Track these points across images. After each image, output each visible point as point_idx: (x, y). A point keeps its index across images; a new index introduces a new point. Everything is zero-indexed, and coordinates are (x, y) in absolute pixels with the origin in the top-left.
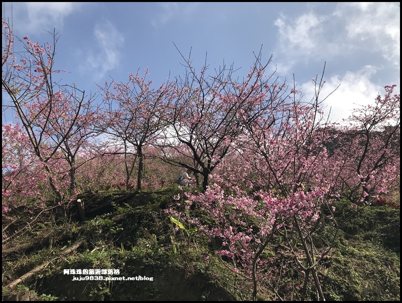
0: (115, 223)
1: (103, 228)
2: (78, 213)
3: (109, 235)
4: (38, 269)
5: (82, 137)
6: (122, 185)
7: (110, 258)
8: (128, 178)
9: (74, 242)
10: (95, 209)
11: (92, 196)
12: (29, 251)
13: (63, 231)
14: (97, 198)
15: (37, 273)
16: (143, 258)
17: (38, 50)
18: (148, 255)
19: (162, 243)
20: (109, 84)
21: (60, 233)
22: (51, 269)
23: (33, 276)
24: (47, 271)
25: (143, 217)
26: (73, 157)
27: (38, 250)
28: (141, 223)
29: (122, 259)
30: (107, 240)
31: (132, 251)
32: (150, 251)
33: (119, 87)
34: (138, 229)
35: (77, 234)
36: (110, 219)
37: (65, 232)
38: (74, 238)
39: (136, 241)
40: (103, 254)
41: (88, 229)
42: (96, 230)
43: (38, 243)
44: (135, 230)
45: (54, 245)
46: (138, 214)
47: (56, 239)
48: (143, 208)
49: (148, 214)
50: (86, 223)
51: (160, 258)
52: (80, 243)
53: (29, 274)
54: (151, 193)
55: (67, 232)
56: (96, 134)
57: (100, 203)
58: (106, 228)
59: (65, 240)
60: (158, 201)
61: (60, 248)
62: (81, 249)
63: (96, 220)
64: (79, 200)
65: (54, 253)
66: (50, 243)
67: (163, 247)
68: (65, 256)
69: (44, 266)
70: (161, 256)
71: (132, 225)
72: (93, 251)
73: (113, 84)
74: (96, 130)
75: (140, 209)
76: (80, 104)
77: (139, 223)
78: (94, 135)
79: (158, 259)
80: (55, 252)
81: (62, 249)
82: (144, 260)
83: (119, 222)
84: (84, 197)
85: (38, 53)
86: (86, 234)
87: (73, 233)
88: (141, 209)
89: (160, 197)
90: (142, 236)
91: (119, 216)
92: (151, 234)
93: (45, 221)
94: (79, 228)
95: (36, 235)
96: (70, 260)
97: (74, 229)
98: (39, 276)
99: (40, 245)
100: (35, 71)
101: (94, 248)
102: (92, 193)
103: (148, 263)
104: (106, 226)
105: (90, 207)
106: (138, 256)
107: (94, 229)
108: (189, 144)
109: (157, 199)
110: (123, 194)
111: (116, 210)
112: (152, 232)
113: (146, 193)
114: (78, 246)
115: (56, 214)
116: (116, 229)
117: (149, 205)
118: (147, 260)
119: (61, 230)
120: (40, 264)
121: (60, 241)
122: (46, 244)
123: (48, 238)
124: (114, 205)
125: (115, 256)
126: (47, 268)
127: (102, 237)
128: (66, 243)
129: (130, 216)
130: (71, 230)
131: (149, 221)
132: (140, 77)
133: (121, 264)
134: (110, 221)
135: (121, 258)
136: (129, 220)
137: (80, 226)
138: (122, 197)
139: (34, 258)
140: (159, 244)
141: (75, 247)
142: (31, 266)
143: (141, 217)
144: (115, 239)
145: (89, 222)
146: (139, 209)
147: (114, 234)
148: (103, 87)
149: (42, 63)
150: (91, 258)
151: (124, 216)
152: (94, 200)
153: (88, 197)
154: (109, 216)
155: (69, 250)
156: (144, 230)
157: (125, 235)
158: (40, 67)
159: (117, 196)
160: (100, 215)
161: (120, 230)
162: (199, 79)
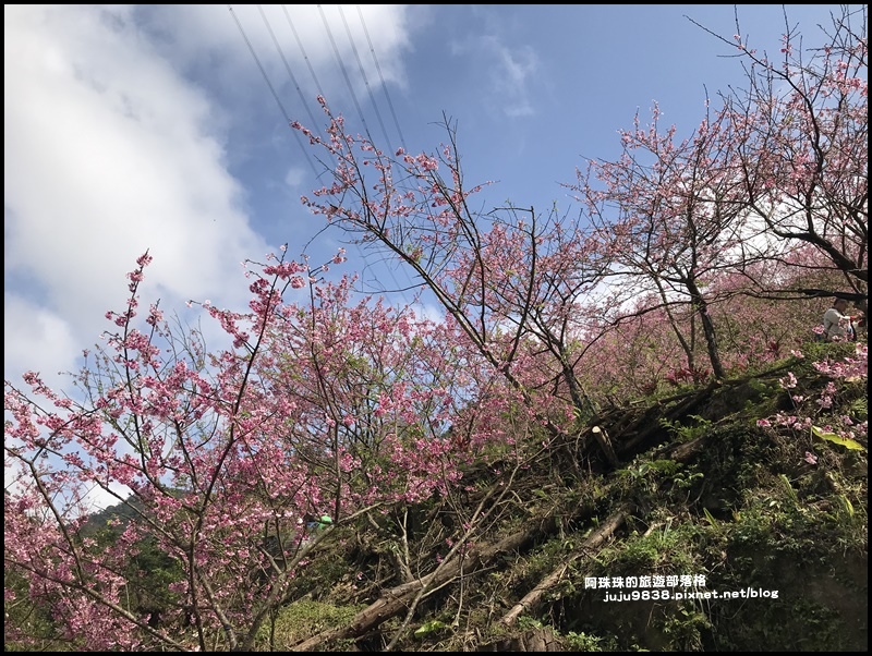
0: (680, 465)
1: (657, 479)
2: (602, 458)
3: (676, 493)
4: (547, 582)
5: (564, 300)
6: (681, 374)
7: (689, 543)
8: (691, 359)
9: (604, 519)
10: (634, 440)
11: (620, 415)
12: (525, 548)
13: (575, 499)
14: (631, 416)
15: (550, 590)
16: (767, 537)
17: (425, 164)
18: (779, 528)
19: (809, 493)
20: (584, 174)
21: (573, 504)
22: (573, 579)
23: (542, 597)
24: (565, 584)
25: (743, 440)
26: (560, 344)
27: (539, 543)
28: (743, 453)
29: (716, 542)
30: (674, 504)
31: (735, 521)
32: (781, 516)
33: (607, 170)
34: (740, 467)
35: (606, 502)
36: (668, 457)
37: (581, 501)
38: (602, 510)
39: (741, 497)
40: (669, 538)
41: (627, 488)
42: (643, 485)
43: (537, 530)
44: (734, 471)
45: (569, 531)
46: (727, 433)
47: (568, 518)
48: (738, 418)
49: (752, 431)
50: (619, 475)
51: (811, 530)
52: (617, 519)
53: (534, 595)
54: (749, 378)
55: (585, 501)
56: (590, 285)
57: (640, 426)
58: (664, 480)
59: (586, 518)
60: (771, 395)
61: (581, 534)
62: (622, 531)
63: (638, 464)
64: (596, 429)
65: (572, 547)
66: (559, 528)
67: (813, 501)
68: (594, 549)
69: (558, 576)
70: (813, 525)
71: (722, 461)
72: (649, 532)
73: (593, 168)
74: (589, 275)
75: (730, 422)
76: (532, 235)
77: (737, 454)
78: (586, 288)
79: (807, 535)
80: (573, 544)
81: (586, 536)
82: (772, 542)
83: (688, 461)
84: (603, 420)
85: (428, 170)
86: (625, 499)
87: (598, 501)
88: (732, 422)
89: (774, 385)
90: (752, 484)
91: (685, 446)
92: (776, 475)
93: (542, 484)
94: (606, 487)
95: (529, 515)
96: (603, 558)
97: (597, 493)
98: (554, 595)
99: (541, 535)
100: (434, 205)
101: (650, 525)
102: (617, 409)
103: (782, 545)
104: (663, 474)
105: (623, 439)
106: (753, 533)
107: (638, 485)
108: (810, 236)
109: (765, 390)
110: (684, 396)
111: (676, 435)
112: (776, 470)
113: (737, 383)
114: (614, 526)
115: (561, 467)
116: (687, 476)
117: (750, 408)
118: (779, 538)
119: (572, 497)
120: (551, 571)
121: (577, 520)
122: (552, 530)
123: (553, 518)
124: (668, 425)
125: (696, 538)
126: (566, 578)
127: (661, 499)
128: (590, 524)
129: (712, 441)
130: (591, 494)
131: (762, 444)
132: (645, 130)
133: (716, 556)
134: (668, 462)
135: (711, 540)
136: (711, 452)
137: (608, 483)
138: (683, 404)
139: (537, 560)
140: (801, 496)
141: (608, 529)
142: (537, 577)
143: (737, 440)
144: (692, 499)
145: (622, 472)
146: (727, 422)
147: (686, 489)
148: (575, 182)
149: (439, 186)
150: (644, 550)
151: (697, 444)
152: (626, 423)
153: (612, 418)
154: (664, 451)
155: (599, 538)
156: (755, 467)
157: (712, 486)
158: (438, 194)
159: (673, 403)
160: (642, 452)
161: (698, 477)
162: (783, 70)
